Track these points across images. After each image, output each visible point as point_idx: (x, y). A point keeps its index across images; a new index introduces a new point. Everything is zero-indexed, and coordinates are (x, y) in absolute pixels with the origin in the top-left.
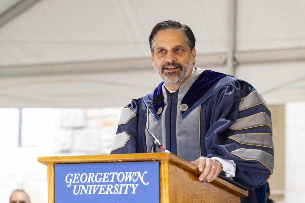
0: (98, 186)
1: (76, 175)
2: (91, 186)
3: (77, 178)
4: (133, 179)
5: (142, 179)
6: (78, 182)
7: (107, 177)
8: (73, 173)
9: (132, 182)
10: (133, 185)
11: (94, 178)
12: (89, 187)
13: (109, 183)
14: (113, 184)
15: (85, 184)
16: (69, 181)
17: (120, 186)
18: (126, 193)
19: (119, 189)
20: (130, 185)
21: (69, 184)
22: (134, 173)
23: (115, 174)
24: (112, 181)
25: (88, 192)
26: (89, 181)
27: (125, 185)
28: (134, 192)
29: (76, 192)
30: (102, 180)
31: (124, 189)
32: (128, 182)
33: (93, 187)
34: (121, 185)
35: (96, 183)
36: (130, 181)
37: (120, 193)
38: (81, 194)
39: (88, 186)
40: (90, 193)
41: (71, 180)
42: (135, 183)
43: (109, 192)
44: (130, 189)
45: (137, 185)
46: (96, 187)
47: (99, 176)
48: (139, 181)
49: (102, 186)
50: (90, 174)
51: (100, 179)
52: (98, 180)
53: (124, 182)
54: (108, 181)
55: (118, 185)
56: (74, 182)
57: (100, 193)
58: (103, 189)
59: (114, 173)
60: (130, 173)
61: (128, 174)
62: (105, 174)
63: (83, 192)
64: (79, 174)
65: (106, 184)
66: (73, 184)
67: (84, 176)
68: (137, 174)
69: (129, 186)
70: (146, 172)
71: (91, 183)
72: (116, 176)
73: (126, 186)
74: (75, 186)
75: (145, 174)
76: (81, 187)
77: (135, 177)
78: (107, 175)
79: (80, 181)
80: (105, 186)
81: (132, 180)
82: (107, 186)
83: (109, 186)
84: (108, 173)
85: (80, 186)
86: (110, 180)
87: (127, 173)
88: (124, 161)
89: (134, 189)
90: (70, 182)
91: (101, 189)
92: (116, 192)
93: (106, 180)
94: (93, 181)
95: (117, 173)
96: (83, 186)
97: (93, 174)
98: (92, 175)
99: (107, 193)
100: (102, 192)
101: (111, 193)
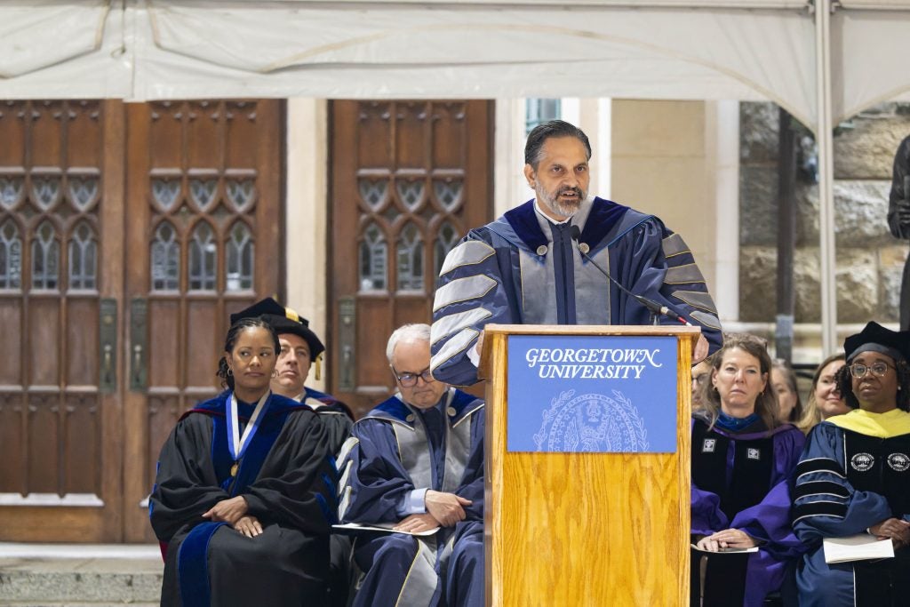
0: (581, 366)
1: (543, 351)
2: (569, 367)
3: (546, 355)
4: (637, 360)
5: (651, 360)
6: (547, 360)
7: (595, 355)
8: (539, 347)
9: (635, 363)
10: (637, 367)
11: (573, 357)
12: (566, 368)
13: (599, 363)
14: (605, 365)
15: (559, 364)
16: (531, 358)
17: (615, 369)
18: (625, 376)
19: (614, 371)
20: (633, 367)
21: (532, 363)
22: (638, 351)
23: (609, 353)
24: (603, 360)
25: (564, 374)
26: (565, 360)
27: (623, 367)
28: (638, 376)
29: (544, 373)
30: (587, 359)
31: (622, 372)
32: (628, 363)
33: (571, 369)
34: (618, 367)
35: (576, 363)
36: (632, 360)
37: (616, 376)
38: (552, 376)
39: (563, 366)
40: (567, 376)
41: (535, 357)
42: (640, 365)
43: (598, 375)
44: (632, 373)
45: (643, 367)
46: (577, 368)
47: (582, 354)
48: (646, 361)
49: (586, 367)
50: (567, 351)
51: (584, 358)
52: (581, 359)
53: (622, 363)
54: (596, 361)
55: (613, 367)
56: (541, 360)
57: (583, 376)
58: (589, 372)
59: (606, 351)
60: (633, 351)
61: (630, 352)
62: (592, 351)
63: (556, 374)
64: (549, 351)
65: (594, 364)
66: (538, 364)
67: (558, 354)
68: (644, 353)
69: (630, 368)
70: (658, 351)
71: (569, 362)
72: (609, 354)
73: (625, 368)
74: (543, 367)
75: (656, 353)
76: (552, 368)
77: (640, 357)
78: (595, 352)
79: (550, 360)
80: (592, 367)
81: (635, 360)
82: (595, 368)
83: (597, 367)
84: (598, 350)
85: (550, 366)
86: (601, 359)
87: (627, 351)
88: (624, 335)
89: (638, 373)
90: (535, 360)
91: (585, 371)
92: (609, 375)
93: (593, 358)
94: (572, 360)
95: (611, 350)
96: (556, 367)
97: (573, 352)
98: (570, 353)
99: (595, 376)
100: (587, 375)
101: (602, 376)
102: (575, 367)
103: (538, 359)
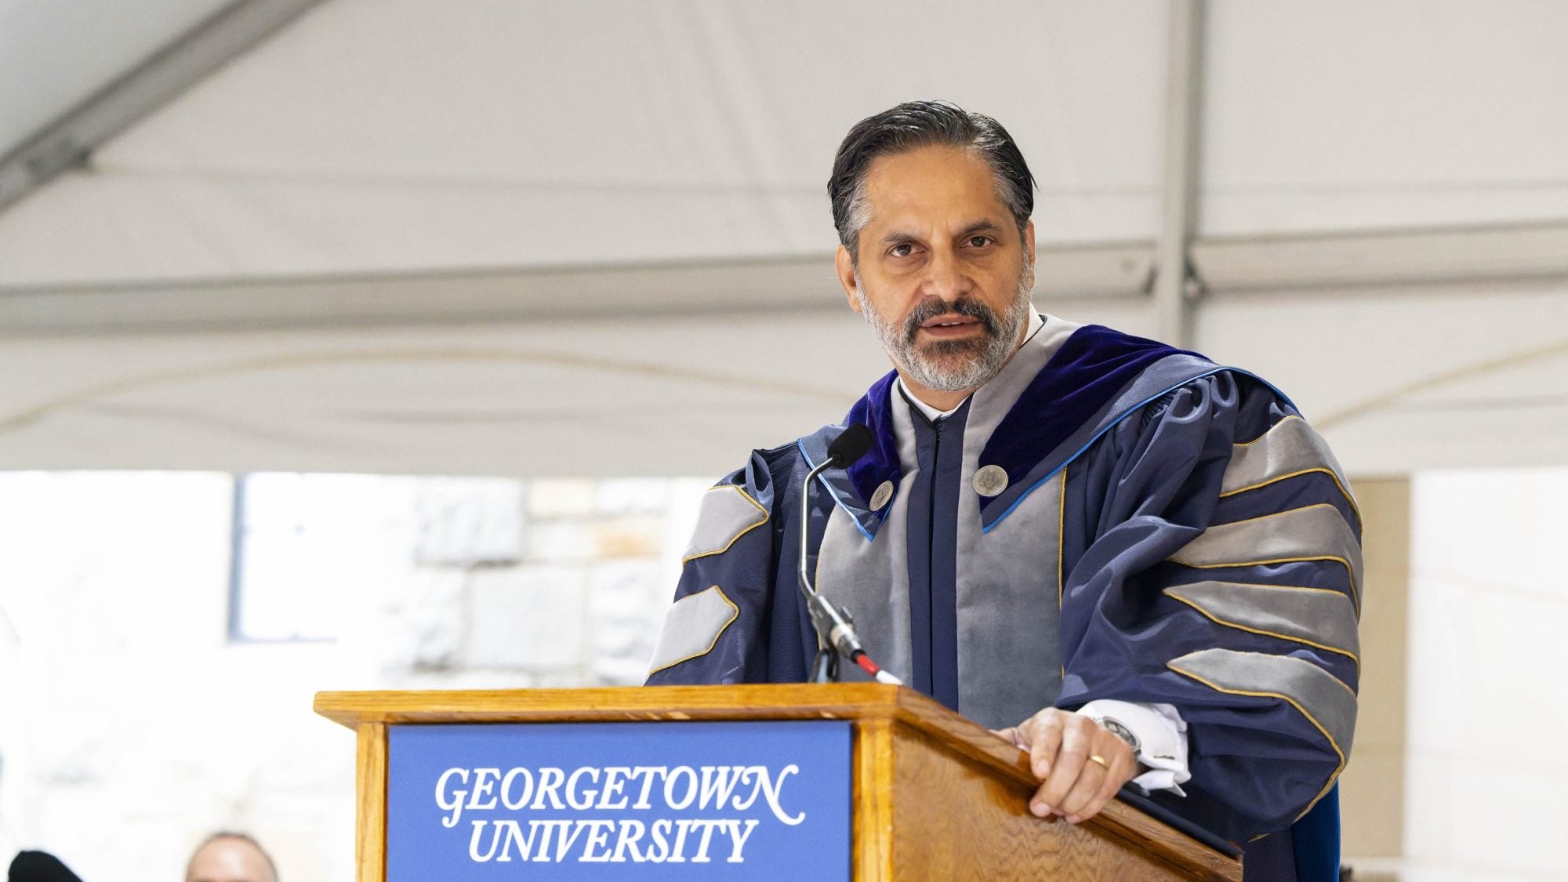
0: (581, 824)
1: (481, 773)
2: (549, 825)
3: (489, 788)
4: (736, 800)
5: (773, 799)
6: (492, 805)
7: (619, 788)
8: (470, 766)
9: (728, 812)
10: (734, 824)
11: (561, 792)
12: (541, 829)
13: (629, 813)
14: (648, 818)
15: (524, 817)
16: (449, 798)
17: (675, 828)
18: (702, 857)
19: (671, 839)
20: (722, 824)
21: (450, 814)
22: (738, 770)
23: (657, 776)
24: (643, 804)
25: (535, 851)
26: (538, 805)
27: (696, 824)
28: (736, 857)
29: (483, 849)
30: (597, 800)
31: (693, 840)
32: (711, 812)
33: (556, 830)
34: (683, 824)
35: (569, 813)
36: (720, 804)
37: (678, 857)
38: (505, 857)
39: (534, 824)
40: (542, 857)
41: (460, 795)
42: (743, 816)
43: (627, 852)
44: (721, 843)
45: (752, 824)
46: (572, 829)
47: (585, 782)
48: (761, 808)
49: (596, 825)
50: (545, 772)
51: (590, 795)
52: (580, 799)
53: (692, 812)
54: (622, 805)
55: (668, 825)
56: (474, 805)
57: (587, 857)
58: (603, 841)
59: (650, 772)
60: (724, 771)
61: (715, 775)
62: (612, 772)
63: (514, 850)
64: (496, 772)
65: (616, 816)
66: (468, 816)
67: (519, 781)
68: (753, 777)
69: (716, 829)
70: (793, 769)
71: (549, 813)
72: (658, 783)
73: (701, 829)
74: (479, 825)
75: (790, 774)
76: (505, 829)
77: (743, 791)
78: (620, 776)
79: (500, 803)
80: (610, 824)
81: (729, 801)
82: (618, 828)
83: (626, 824)
84: (626, 771)
85: (499, 824)
86: (634, 798)
87: (707, 771)
88: (698, 719)
89: (739, 843)
90: (458, 805)
91: (593, 839)
92: (658, 852)
93: (615, 798)
94: (557, 805)
95: (663, 770)
96: (514, 827)
97: (560, 775)
98: (552, 779)
99: (619, 857)
100: (598, 851)
101: (637, 857)
102: (565, 825)
103: (467, 800)
